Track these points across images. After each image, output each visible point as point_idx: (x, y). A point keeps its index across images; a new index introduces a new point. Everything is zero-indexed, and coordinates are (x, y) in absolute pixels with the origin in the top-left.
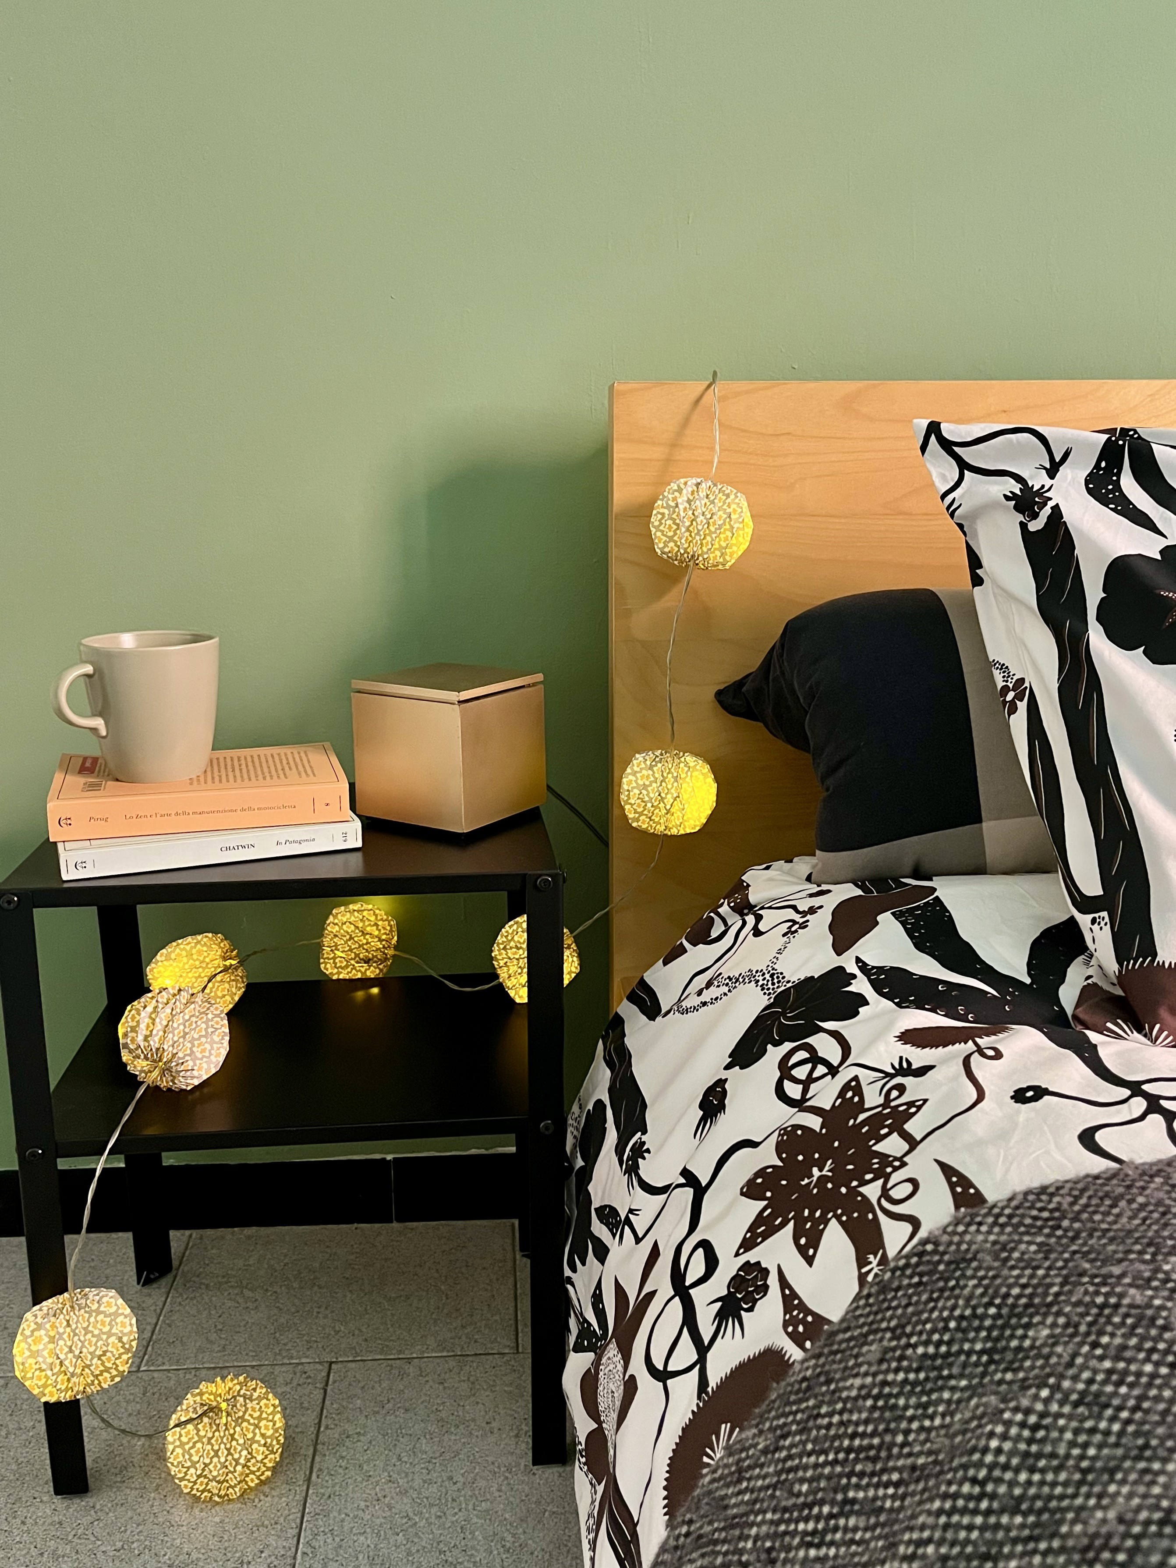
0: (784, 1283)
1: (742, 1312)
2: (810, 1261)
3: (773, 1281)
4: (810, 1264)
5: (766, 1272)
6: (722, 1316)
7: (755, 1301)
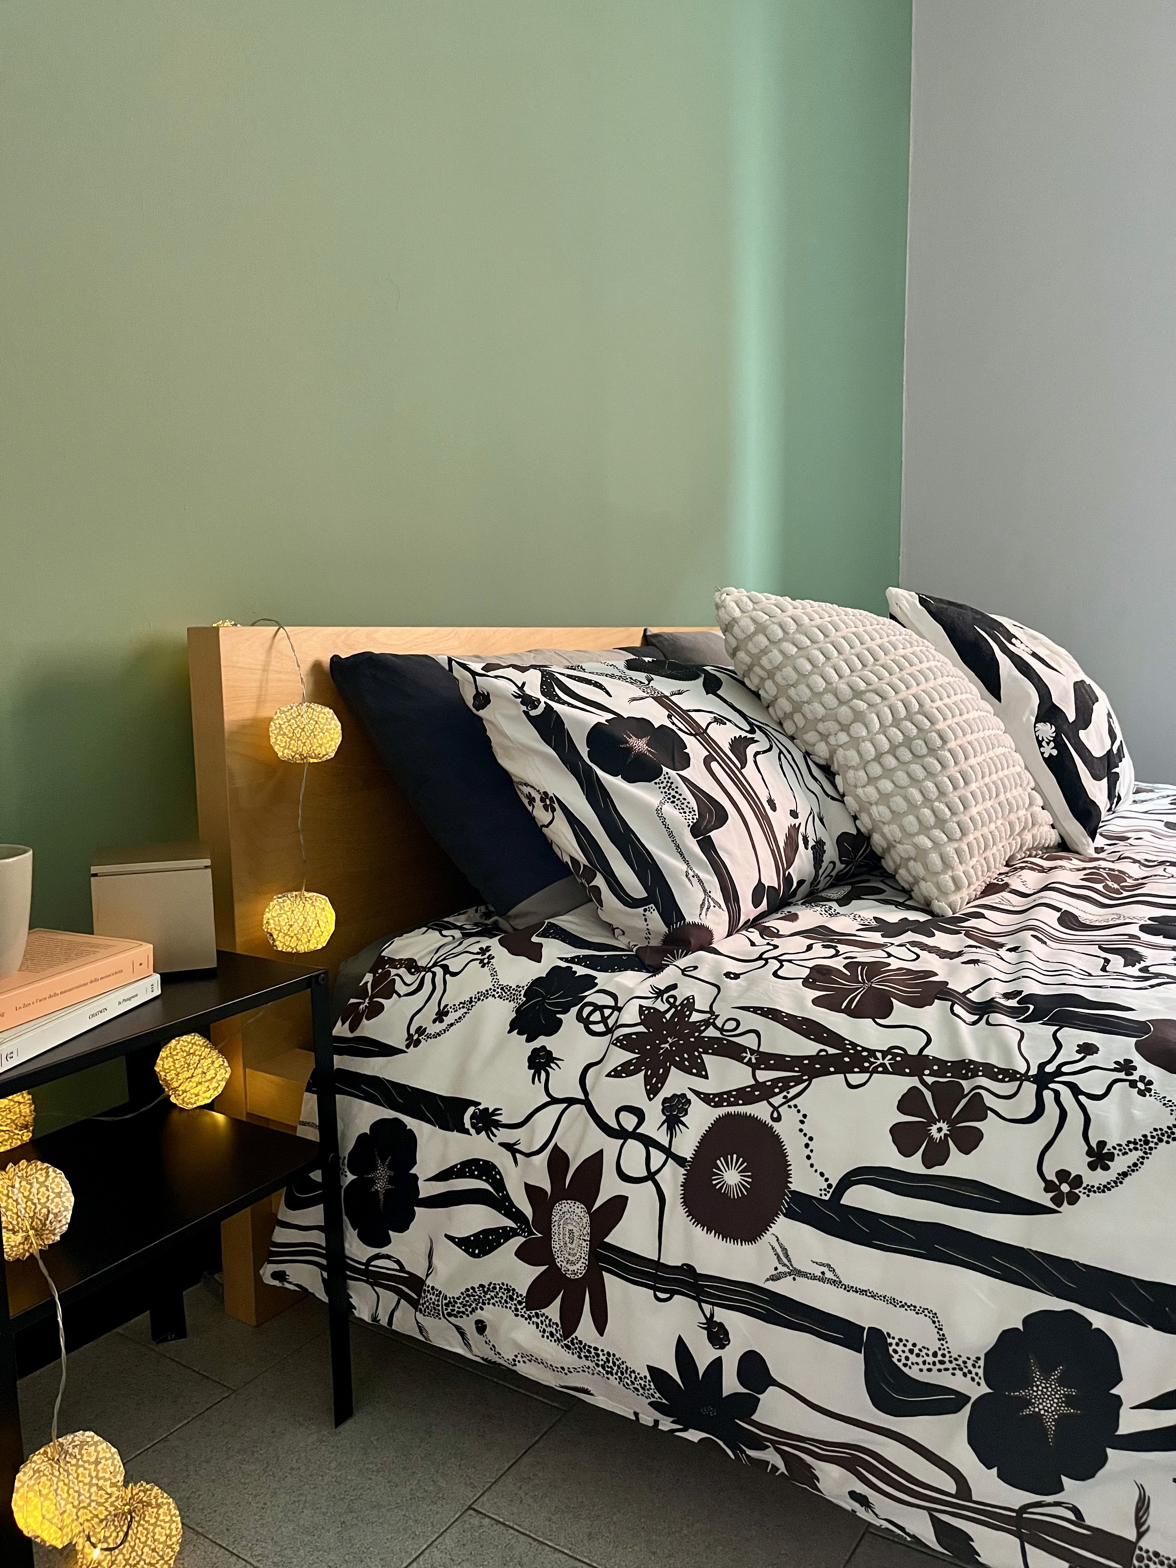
0: (697, 1093)
1: (681, 1119)
2: (706, 1077)
3: (690, 1096)
4: (707, 1078)
5: (684, 1096)
6: (671, 1130)
7: (686, 1110)
